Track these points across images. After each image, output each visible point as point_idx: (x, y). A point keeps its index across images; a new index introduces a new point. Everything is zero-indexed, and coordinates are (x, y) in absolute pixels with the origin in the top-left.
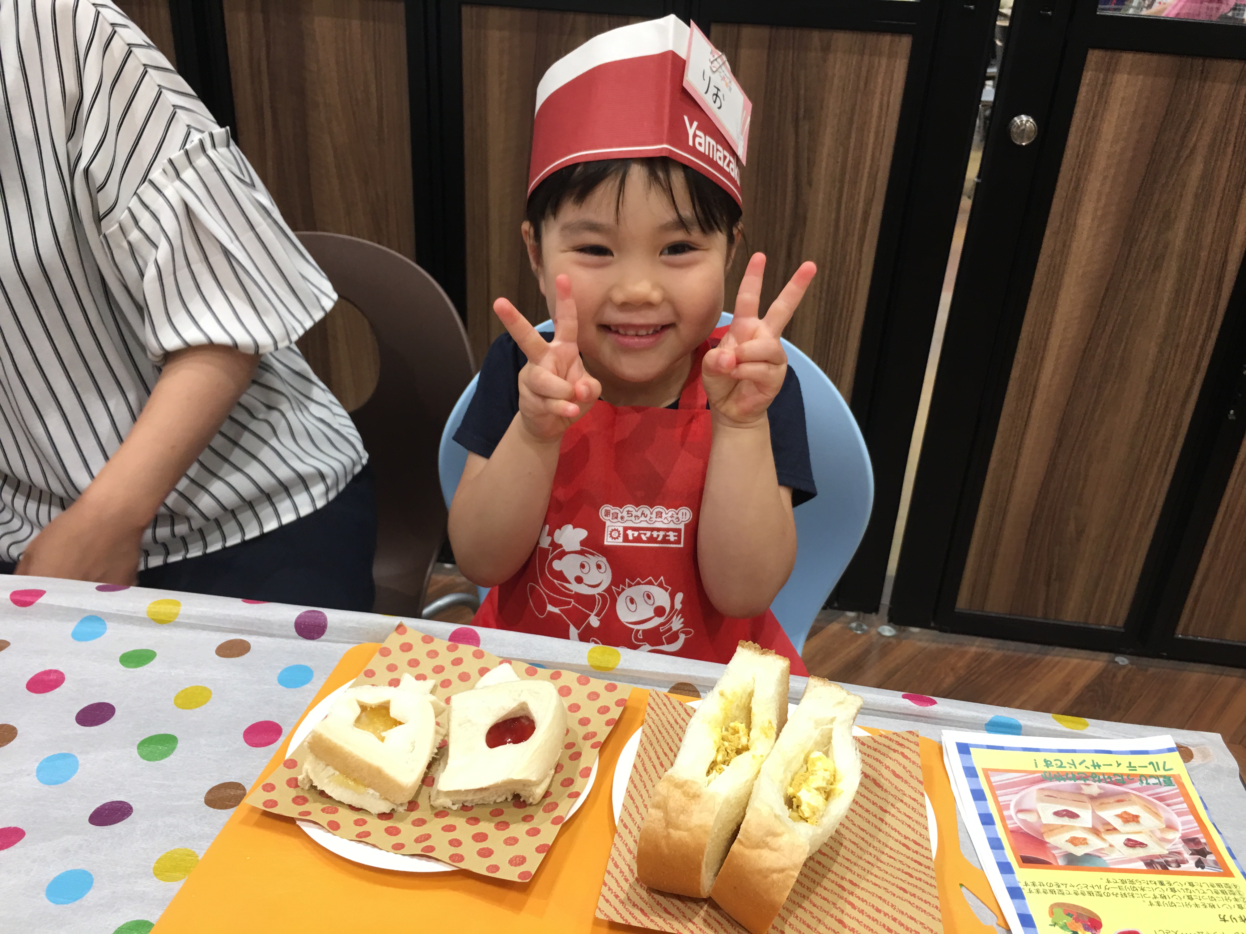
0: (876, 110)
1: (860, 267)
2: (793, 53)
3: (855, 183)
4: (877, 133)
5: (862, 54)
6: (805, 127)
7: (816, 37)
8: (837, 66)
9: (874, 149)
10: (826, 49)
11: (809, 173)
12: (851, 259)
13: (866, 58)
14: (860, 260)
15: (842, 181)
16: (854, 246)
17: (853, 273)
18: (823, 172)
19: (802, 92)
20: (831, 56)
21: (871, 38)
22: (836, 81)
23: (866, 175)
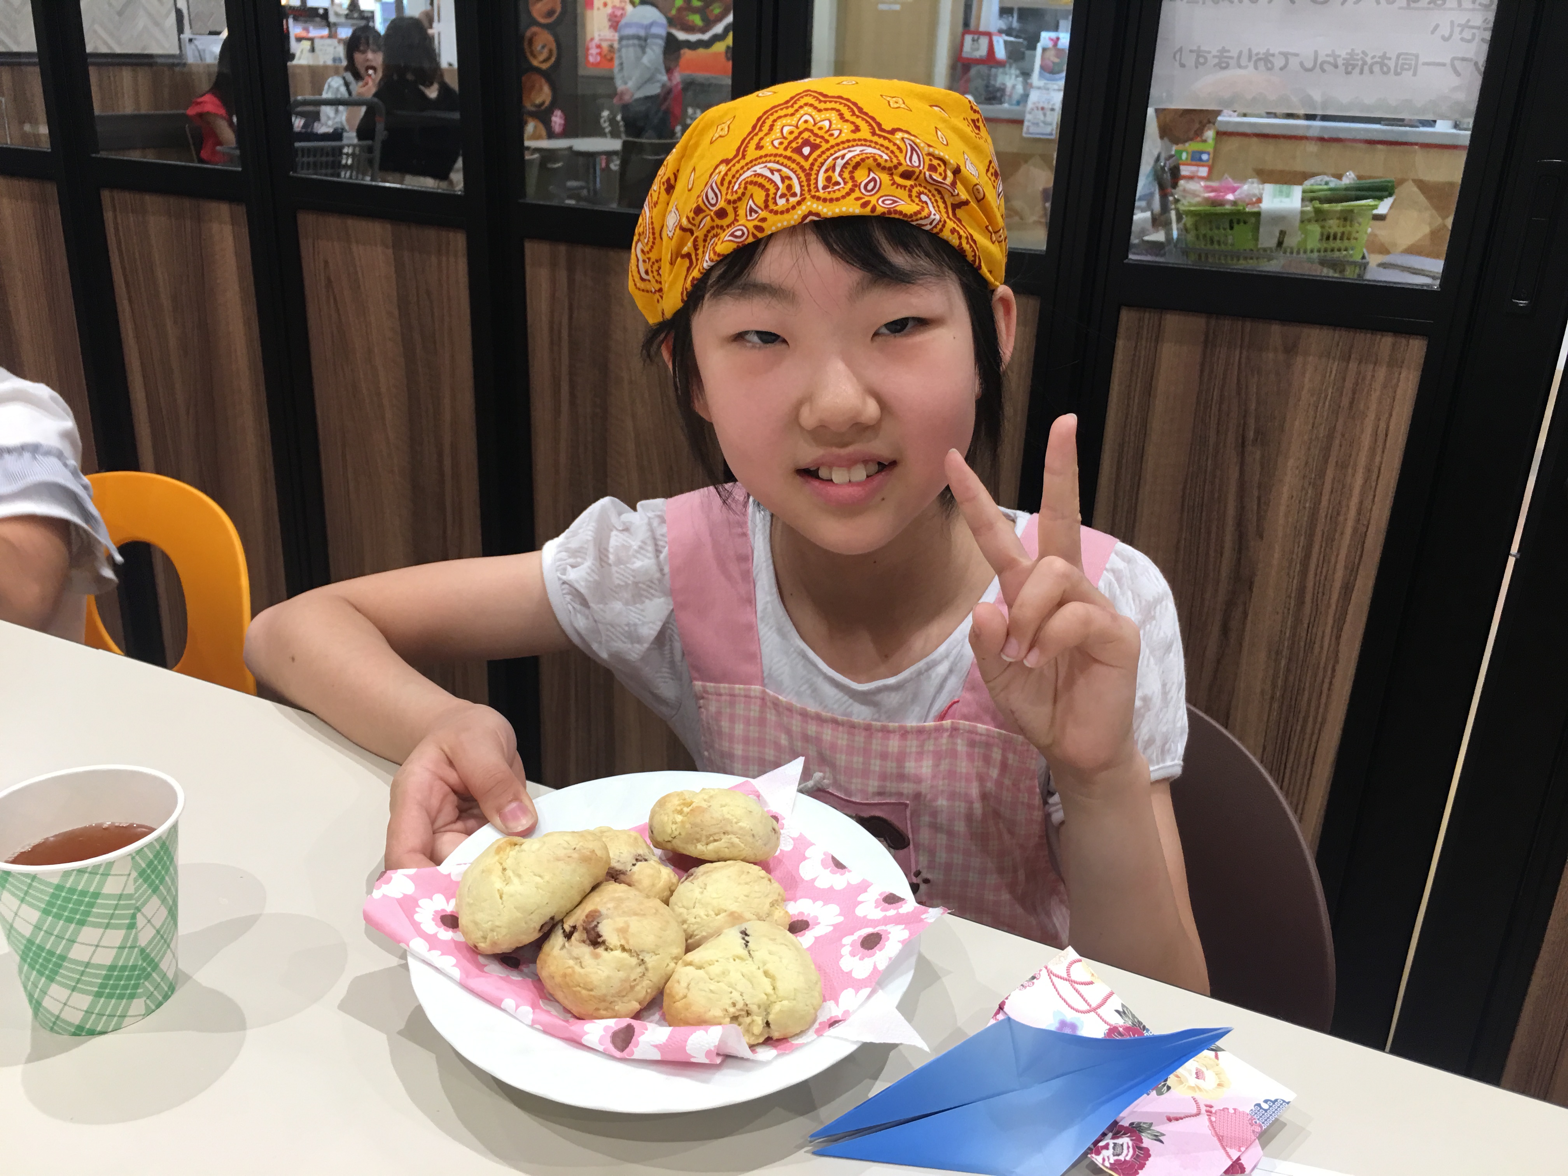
0: (1366, 440)
1: (1337, 661)
2: (1241, 353)
3: (1330, 540)
4: (1368, 470)
5: (1347, 358)
6: (1255, 454)
7: (1276, 332)
8: (1308, 375)
9: (1363, 494)
10: (1291, 349)
11: (1260, 519)
12: (1322, 647)
13: (1353, 365)
14: (1337, 652)
15: (1311, 536)
16: (1328, 630)
17: (1325, 671)
18: (1281, 521)
19: (1253, 406)
20: (1299, 359)
21: (1362, 339)
22: (1305, 394)
23: (1349, 531)
